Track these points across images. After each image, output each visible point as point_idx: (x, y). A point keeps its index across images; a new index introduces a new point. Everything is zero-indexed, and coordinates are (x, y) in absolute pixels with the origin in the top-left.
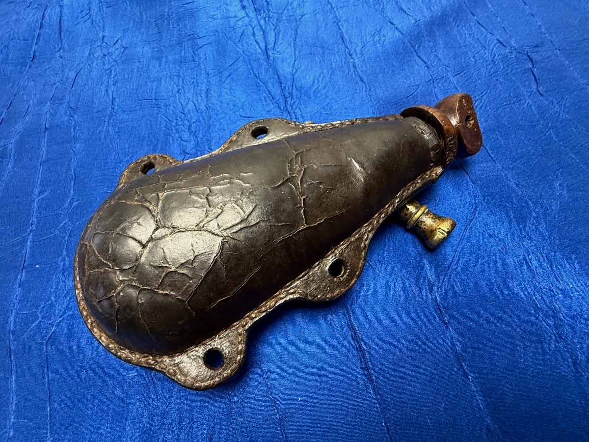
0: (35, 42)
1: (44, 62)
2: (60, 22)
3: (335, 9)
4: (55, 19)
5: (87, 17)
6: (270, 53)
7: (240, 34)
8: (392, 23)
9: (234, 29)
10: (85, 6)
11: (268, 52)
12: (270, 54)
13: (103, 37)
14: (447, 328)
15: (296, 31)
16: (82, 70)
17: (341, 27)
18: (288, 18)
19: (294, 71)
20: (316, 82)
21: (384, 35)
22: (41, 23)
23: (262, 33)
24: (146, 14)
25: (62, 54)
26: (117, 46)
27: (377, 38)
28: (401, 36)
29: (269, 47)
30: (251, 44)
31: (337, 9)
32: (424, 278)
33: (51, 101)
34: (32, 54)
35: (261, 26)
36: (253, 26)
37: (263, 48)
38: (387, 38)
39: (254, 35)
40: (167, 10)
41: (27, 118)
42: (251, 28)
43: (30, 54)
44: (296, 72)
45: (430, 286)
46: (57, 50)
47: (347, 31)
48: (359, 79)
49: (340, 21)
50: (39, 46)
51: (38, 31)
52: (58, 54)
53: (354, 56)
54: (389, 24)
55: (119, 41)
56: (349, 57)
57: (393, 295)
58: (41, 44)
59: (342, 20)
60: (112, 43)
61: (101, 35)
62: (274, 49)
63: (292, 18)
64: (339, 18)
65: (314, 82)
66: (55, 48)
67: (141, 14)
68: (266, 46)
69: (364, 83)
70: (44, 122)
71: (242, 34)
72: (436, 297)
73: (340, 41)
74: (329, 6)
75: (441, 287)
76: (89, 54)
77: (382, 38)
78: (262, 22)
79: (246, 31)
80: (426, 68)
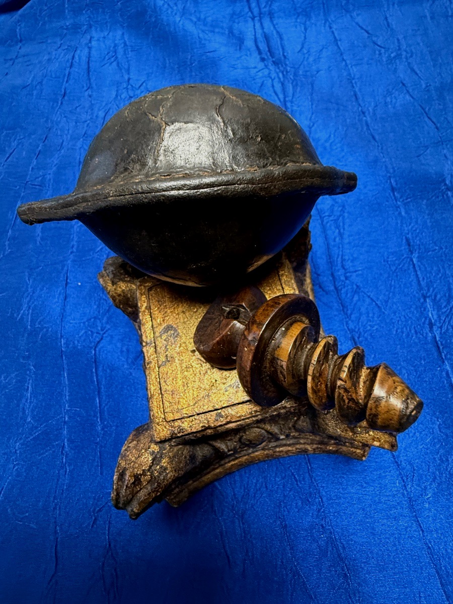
0: (66, 80)
1: (74, 100)
2: (88, 63)
3: (350, 66)
4: (84, 59)
5: (113, 59)
6: (289, 104)
7: (260, 85)
8: (404, 84)
9: (254, 79)
10: (111, 49)
11: (287, 103)
12: (289, 106)
13: (129, 79)
14: (443, 362)
15: (312, 86)
16: (111, 111)
17: (354, 85)
18: (304, 73)
19: (312, 124)
20: (332, 136)
21: (395, 97)
22: (72, 63)
23: (280, 85)
24: (169, 60)
25: (90, 93)
26: (142, 88)
27: (388, 99)
28: (412, 99)
29: (287, 99)
30: (271, 95)
31: (351, 67)
32: (426, 318)
33: (84, 138)
34: (63, 91)
35: (279, 78)
36: (273, 78)
37: (282, 100)
38: (398, 100)
39: (273, 86)
40: (189, 57)
41: (63, 151)
42: (270, 80)
43: (61, 91)
44: (313, 125)
45: (431, 325)
46: (85, 88)
47: (360, 90)
48: (371, 137)
49: (354, 79)
50: (70, 84)
51: (68, 70)
52: (86, 93)
53: (366, 114)
54: (401, 85)
55: (144, 84)
56: (362, 115)
57: (397, 331)
58: (70, 82)
59: (356, 77)
60: (137, 87)
61: (126, 77)
62: (292, 102)
63: (308, 73)
64: (352, 76)
65: (330, 136)
66: (83, 87)
67: (165, 60)
68: (285, 98)
69: (376, 141)
70: (78, 157)
71: (262, 85)
72: (435, 335)
73: (353, 99)
74: (344, 63)
75: (441, 327)
76: (117, 96)
77: (394, 101)
78: (281, 75)
79: (265, 82)
80: (436, 130)
